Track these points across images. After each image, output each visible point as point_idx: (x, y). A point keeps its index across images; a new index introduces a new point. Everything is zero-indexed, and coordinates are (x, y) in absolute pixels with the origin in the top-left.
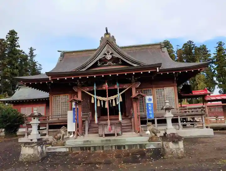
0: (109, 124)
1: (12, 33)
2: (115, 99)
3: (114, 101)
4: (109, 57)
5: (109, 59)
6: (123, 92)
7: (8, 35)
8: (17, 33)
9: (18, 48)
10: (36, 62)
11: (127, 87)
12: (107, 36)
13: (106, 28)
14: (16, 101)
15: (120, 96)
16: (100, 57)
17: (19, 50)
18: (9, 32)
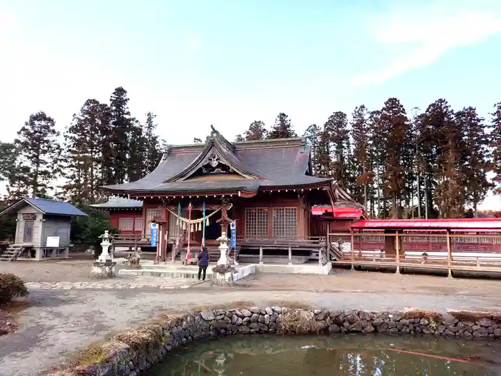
0: (189, 251)
1: (120, 91)
2: (202, 223)
3: (200, 225)
4: (214, 164)
5: (214, 166)
6: (211, 215)
7: (114, 95)
8: (126, 92)
9: (127, 117)
10: (156, 137)
11: (216, 209)
12: (215, 135)
13: (212, 126)
14: (113, 208)
15: (208, 220)
16: (204, 162)
17: (129, 120)
18: (114, 91)
